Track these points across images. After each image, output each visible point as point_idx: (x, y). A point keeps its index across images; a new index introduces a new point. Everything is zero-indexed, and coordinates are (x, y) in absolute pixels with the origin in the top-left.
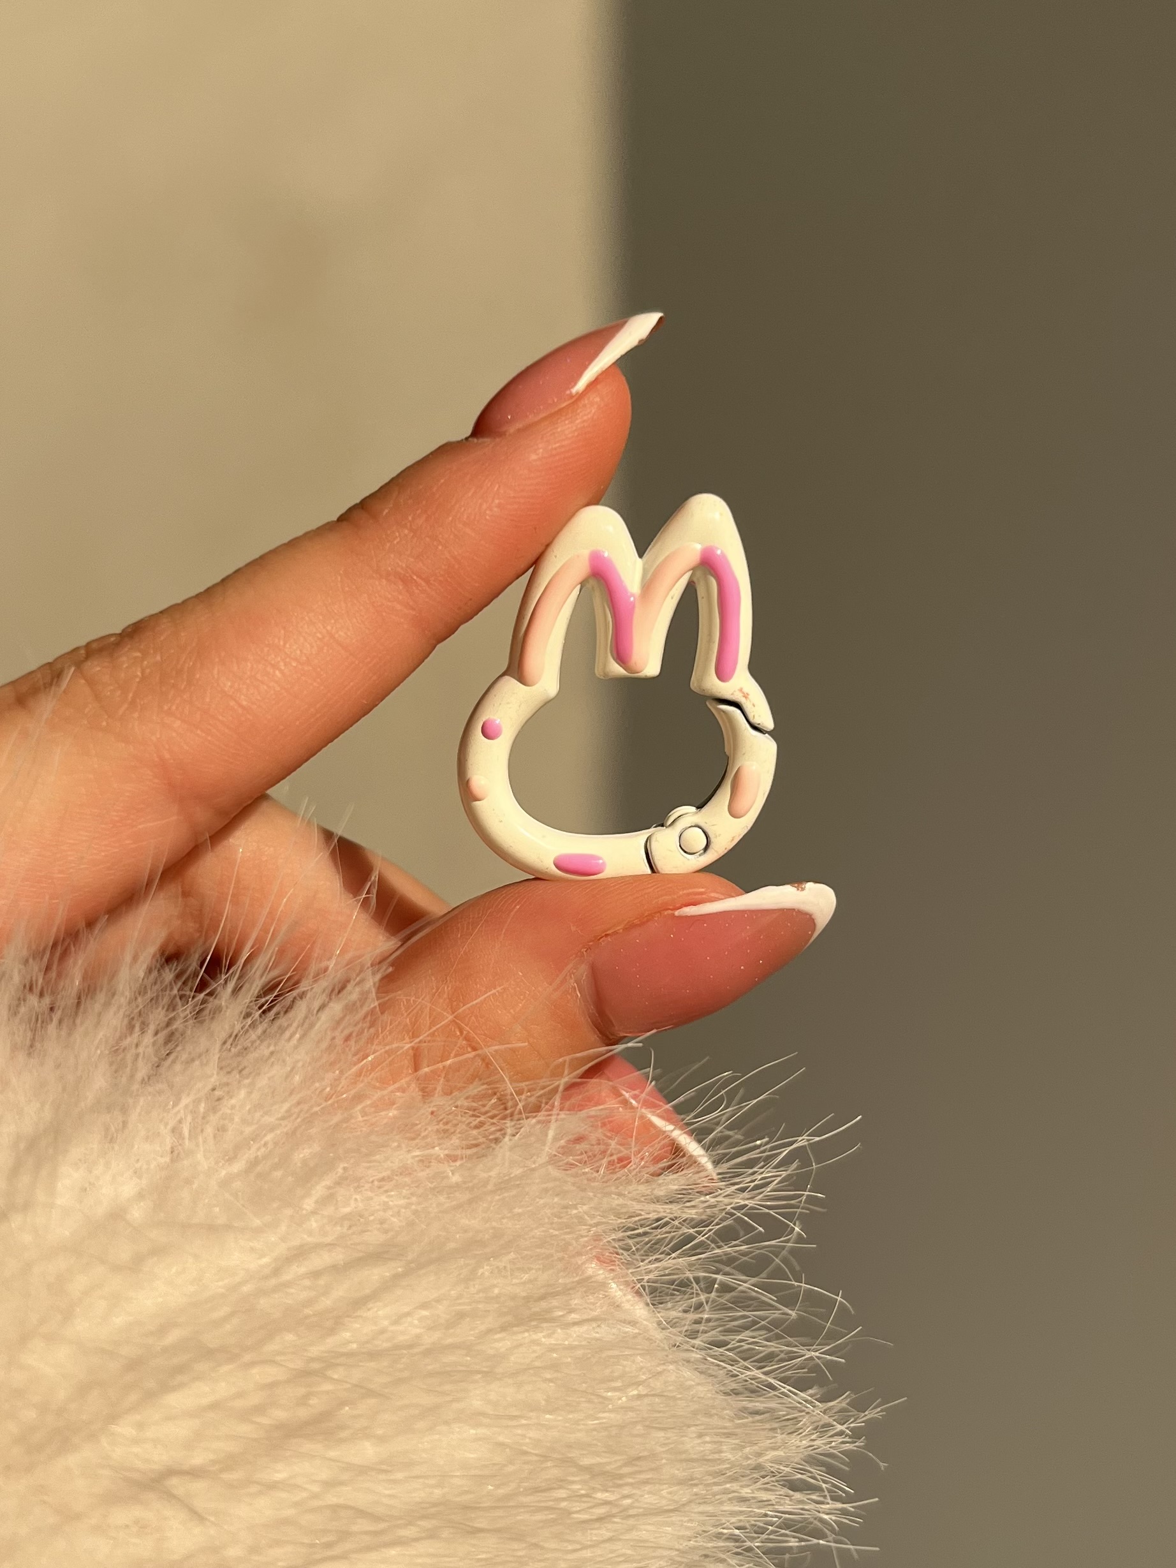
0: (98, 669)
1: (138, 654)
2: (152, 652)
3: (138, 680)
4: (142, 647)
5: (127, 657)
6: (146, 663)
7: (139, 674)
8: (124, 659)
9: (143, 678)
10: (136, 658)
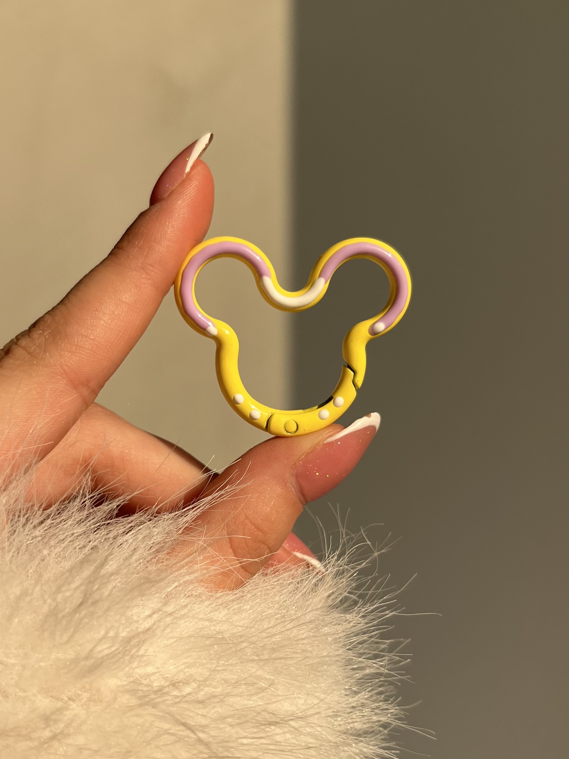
0: (25, 342)
1: (41, 332)
2: (46, 329)
3: (44, 342)
4: (41, 328)
5: (36, 334)
6: (45, 334)
7: (44, 339)
8: (36, 335)
9: (46, 340)
10: (41, 333)
